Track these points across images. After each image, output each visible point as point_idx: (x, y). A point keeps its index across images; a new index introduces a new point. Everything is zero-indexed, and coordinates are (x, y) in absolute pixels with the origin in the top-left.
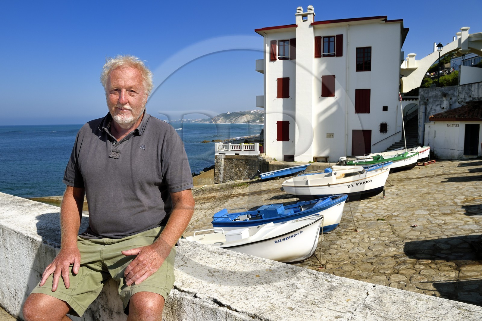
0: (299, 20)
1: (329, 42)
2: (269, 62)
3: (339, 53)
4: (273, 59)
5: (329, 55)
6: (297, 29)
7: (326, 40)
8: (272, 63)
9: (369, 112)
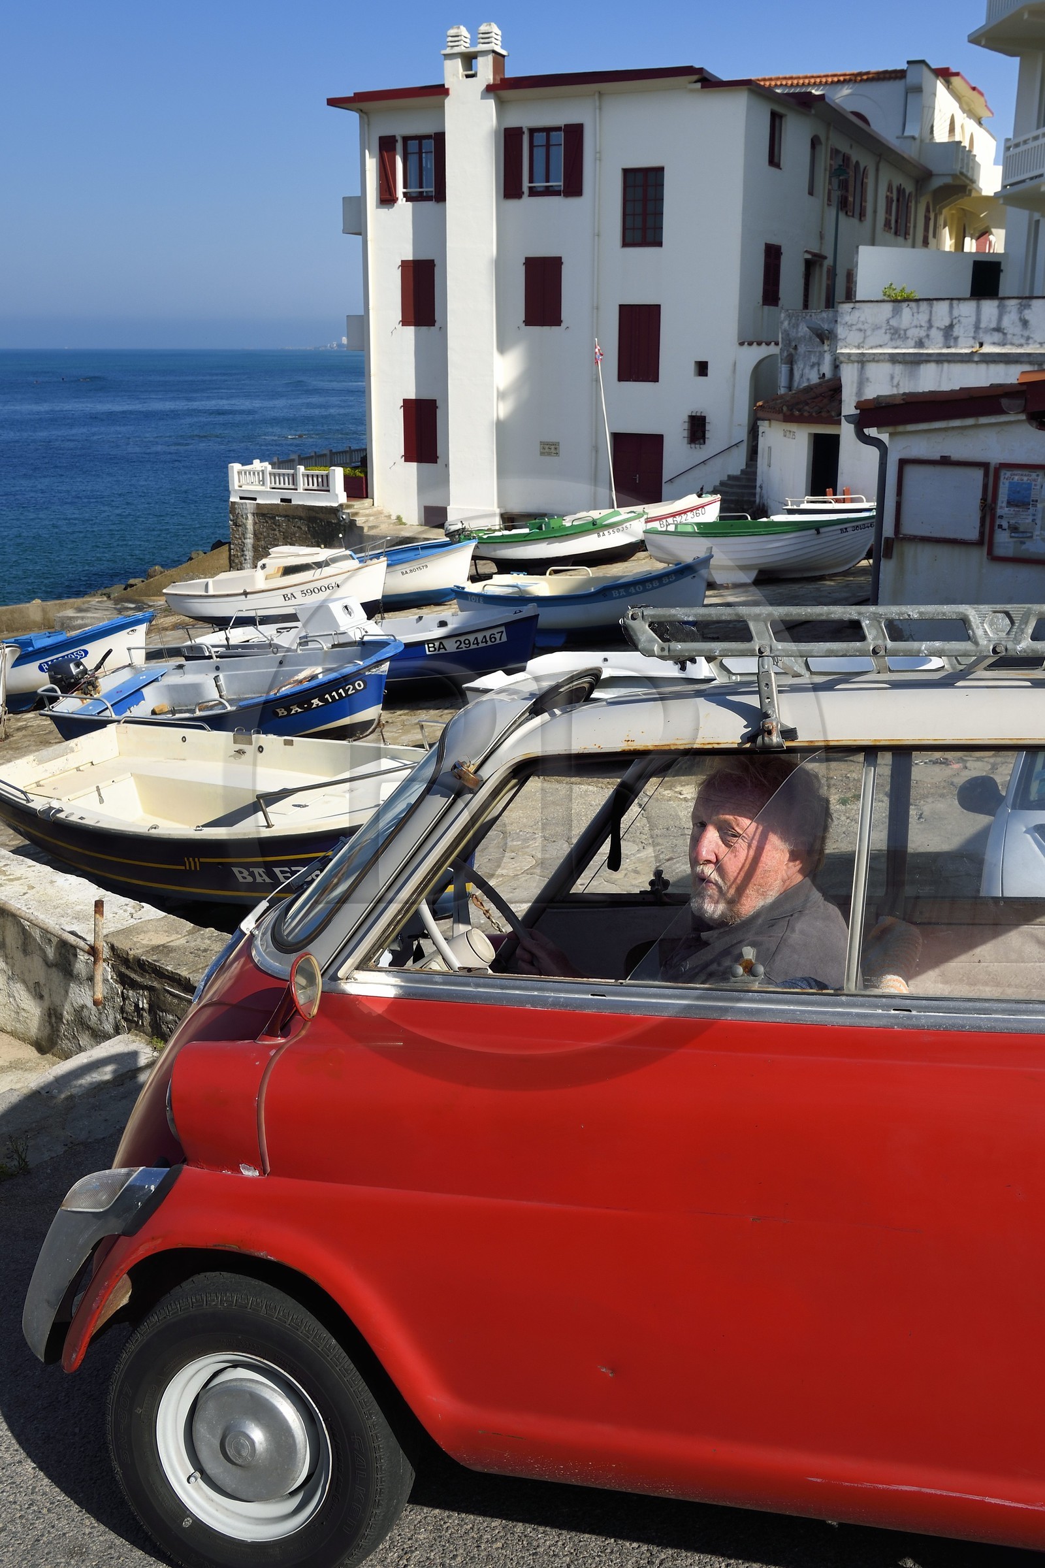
0: (453, 72)
1: (548, 146)
2: (377, 207)
3: (573, 187)
4: (387, 198)
5: (548, 192)
6: (449, 102)
7: (540, 138)
8: (384, 212)
9: (656, 380)
